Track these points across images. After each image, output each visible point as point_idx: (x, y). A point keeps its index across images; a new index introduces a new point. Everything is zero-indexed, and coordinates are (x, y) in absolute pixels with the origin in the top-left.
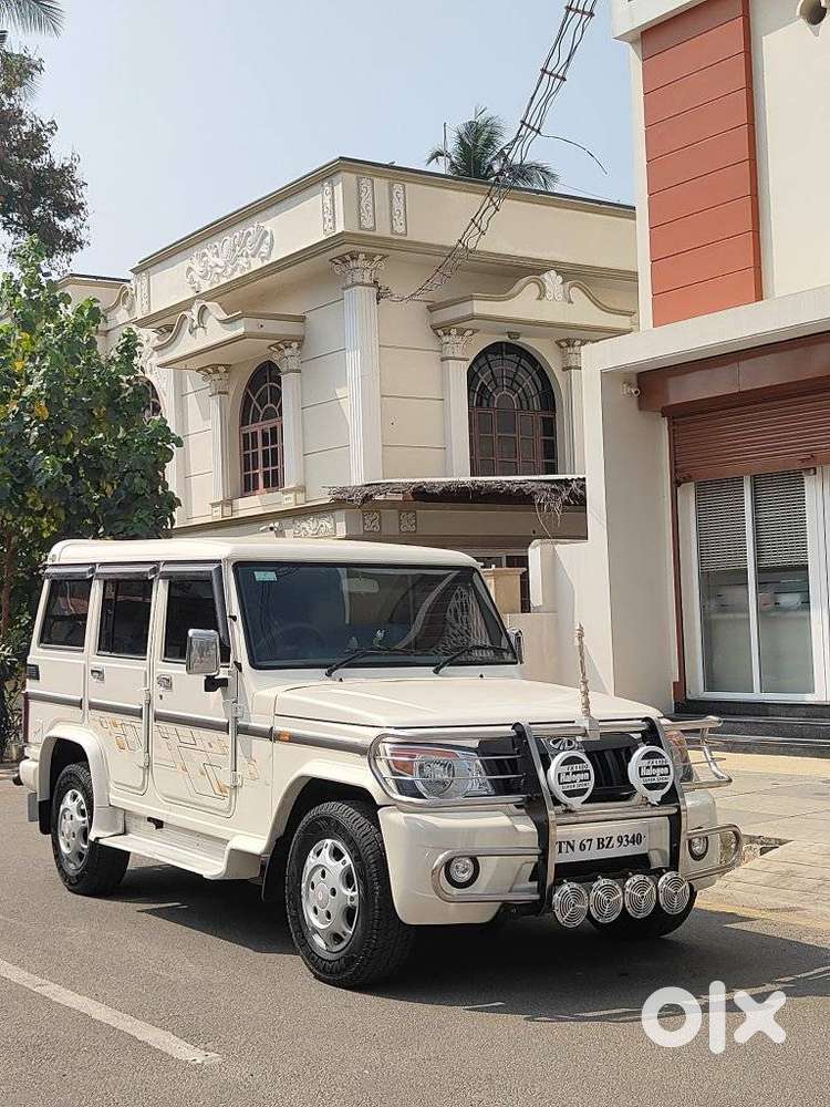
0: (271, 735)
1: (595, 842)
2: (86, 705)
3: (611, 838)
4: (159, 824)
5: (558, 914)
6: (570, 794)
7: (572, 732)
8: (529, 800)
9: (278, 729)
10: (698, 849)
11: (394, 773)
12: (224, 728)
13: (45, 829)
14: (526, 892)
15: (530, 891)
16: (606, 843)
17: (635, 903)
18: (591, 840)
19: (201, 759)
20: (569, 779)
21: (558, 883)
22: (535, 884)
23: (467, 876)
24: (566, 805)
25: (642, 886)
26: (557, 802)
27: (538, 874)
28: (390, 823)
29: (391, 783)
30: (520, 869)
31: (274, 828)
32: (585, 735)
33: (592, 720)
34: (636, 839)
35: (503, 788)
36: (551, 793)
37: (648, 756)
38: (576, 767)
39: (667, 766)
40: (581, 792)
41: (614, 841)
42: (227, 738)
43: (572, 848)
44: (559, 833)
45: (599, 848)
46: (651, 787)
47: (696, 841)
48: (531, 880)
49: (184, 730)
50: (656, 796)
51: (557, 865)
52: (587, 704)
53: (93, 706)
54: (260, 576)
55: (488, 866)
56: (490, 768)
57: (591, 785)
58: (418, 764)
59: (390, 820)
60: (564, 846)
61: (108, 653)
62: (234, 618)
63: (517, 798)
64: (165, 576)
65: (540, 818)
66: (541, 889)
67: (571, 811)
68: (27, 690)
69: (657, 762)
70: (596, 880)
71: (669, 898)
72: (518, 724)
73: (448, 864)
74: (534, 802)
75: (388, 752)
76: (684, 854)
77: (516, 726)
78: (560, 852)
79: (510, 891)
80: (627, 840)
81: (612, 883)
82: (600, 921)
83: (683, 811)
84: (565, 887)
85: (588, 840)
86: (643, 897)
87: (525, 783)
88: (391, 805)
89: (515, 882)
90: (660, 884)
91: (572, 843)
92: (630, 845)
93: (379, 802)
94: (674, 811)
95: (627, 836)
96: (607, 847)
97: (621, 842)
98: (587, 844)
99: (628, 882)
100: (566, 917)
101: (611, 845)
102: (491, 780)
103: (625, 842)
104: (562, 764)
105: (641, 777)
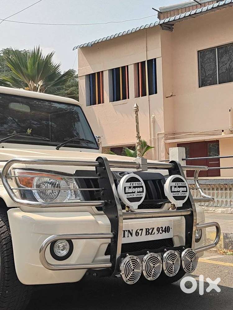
1: (144, 231)
3: (153, 229)
5: (123, 276)
6: (131, 200)
8: (106, 204)
11: (19, 186)
14: (103, 262)
15: (105, 261)
16: (150, 231)
17: (169, 268)
18: (142, 230)
20: (131, 190)
21: (123, 256)
22: (109, 257)
23: (64, 253)
24: (129, 207)
25: (172, 256)
27: (111, 250)
28: (16, 219)
29: (17, 193)
30: (99, 247)
32: (139, 167)
34: (167, 230)
35: (89, 196)
36: (120, 199)
37: (174, 180)
38: (135, 184)
39: (186, 187)
41: (155, 230)
43: (131, 234)
45: (146, 234)
46: (177, 198)
48: (106, 254)
50: (180, 203)
51: (123, 244)
55: (78, 245)
57: (143, 195)
59: (14, 215)
60: (126, 233)
63: (98, 203)
65: (113, 216)
66: (112, 260)
67: (131, 211)
69: (180, 184)
70: (146, 254)
71: (188, 264)
72: (100, 158)
73: (53, 244)
74: (109, 205)
75: (17, 174)
76: (194, 237)
77: (98, 159)
78: (124, 236)
79: (92, 262)
80: (162, 230)
81: (156, 255)
82: (149, 279)
83: (194, 213)
84: (128, 258)
85: (140, 230)
86: (173, 263)
87: (103, 194)
88: (16, 207)
89: (96, 256)
90: (182, 255)
91: (131, 231)
92: (164, 233)
93: (8, 205)
94: (189, 213)
95: (162, 228)
96: (151, 234)
97: (159, 231)
98: (140, 232)
99: (165, 255)
100: (128, 278)
101: (153, 233)
102: (81, 191)
103: (161, 231)
104: (127, 182)
105: (172, 192)
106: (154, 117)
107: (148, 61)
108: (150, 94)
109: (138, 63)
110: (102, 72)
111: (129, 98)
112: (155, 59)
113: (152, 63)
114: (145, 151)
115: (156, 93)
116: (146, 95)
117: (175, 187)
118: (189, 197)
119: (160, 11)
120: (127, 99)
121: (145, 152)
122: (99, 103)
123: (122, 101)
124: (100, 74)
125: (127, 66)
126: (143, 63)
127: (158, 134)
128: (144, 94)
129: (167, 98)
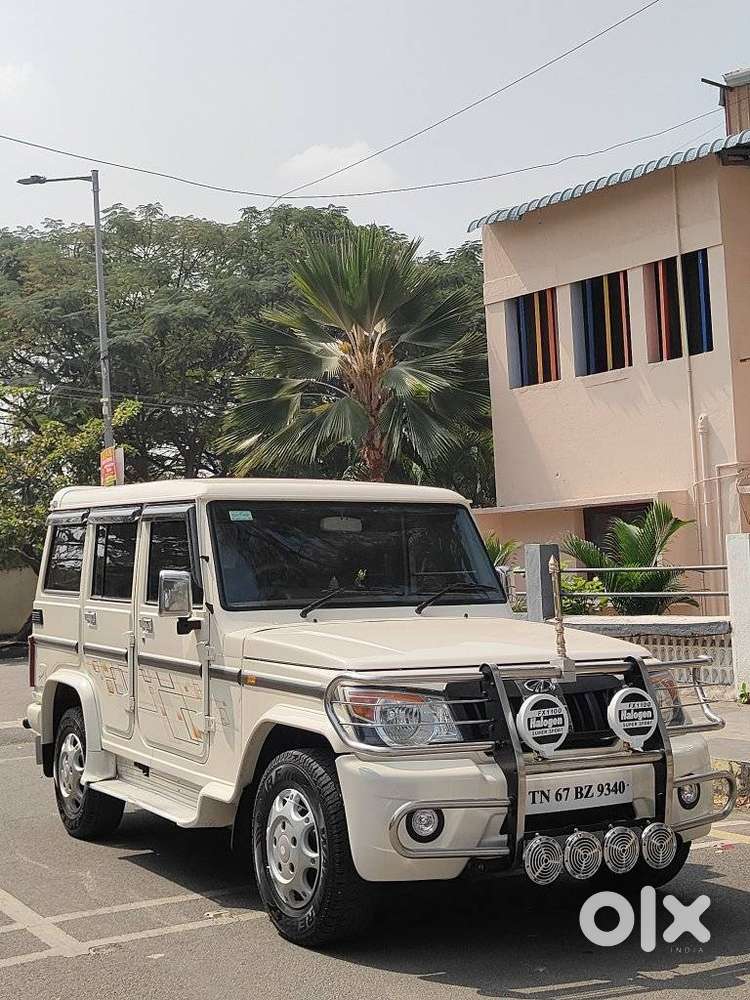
0: (239, 678)
1: (572, 792)
2: (81, 649)
3: (591, 787)
4: (146, 770)
5: (529, 870)
6: (540, 740)
7: (546, 673)
8: (497, 747)
9: (245, 672)
10: (689, 796)
11: (353, 719)
12: (197, 671)
13: (48, 773)
14: (496, 846)
15: (500, 844)
16: (584, 792)
17: (616, 857)
18: (568, 789)
19: (179, 703)
20: (539, 724)
21: (529, 837)
22: (505, 837)
23: (430, 830)
24: (538, 752)
25: (622, 838)
26: (526, 749)
27: (508, 827)
28: (350, 774)
29: (350, 730)
30: (489, 821)
31: (241, 775)
32: (559, 677)
33: (567, 661)
34: (619, 788)
35: (471, 734)
36: (520, 739)
37: (628, 699)
38: (549, 712)
39: (651, 709)
40: (554, 738)
41: (594, 790)
42: (201, 682)
43: (547, 798)
44: (530, 782)
45: (577, 797)
46: (631, 732)
47: (687, 788)
48: (502, 833)
49: (164, 674)
50: (638, 742)
51: (526, 816)
52: (562, 644)
53: (87, 650)
54: (235, 515)
55: (453, 818)
56: (457, 712)
57: (565, 731)
58: (379, 708)
59: (346, 766)
60: (538, 796)
61: (100, 597)
62: (207, 559)
63: (488, 744)
64: (147, 518)
65: (509, 766)
66: (511, 843)
67: (544, 759)
68: (33, 635)
69: (639, 705)
70: (573, 832)
71: (654, 852)
72: (484, 665)
73: (410, 815)
74: (503, 749)
75: (348, 696)
76: (672, 803)
77: (483, 667)
78: (534, 802)
79: (478, 846)
80: (608, 789)
81: (590, 836)
82: (577, 877)
83: (668, 758)
84: (537, 841)
85: (565, 789)
86: (624, 851)
87: (493, 729)
88: (349, 753)
89: (484, 836)
90: (643, 836)
91: (547, 793)
92: (612, 794)
93: (336, 749)
94: (660, 757)
95: (608, 785)
96: (586, 796)
97: (602, 792)
98: (564, 794)
99: (608, 835)
100: (537, 874)
101: (590, 794)
102: (458, 726)
103: (606, 792)
104: (533, 708)
105: (621, 721)
106: (706, 418)
107: (684, 257)
108: (692, 352)
109: (656, 263)
110: (553, 290)
111: (630, 364)
112: (704, 251)
113: (695, 263)
114: (670, 534)
115: (710, 348)
116: (681, 356)
117: (629, 711)
118: (657, 727)
119: (725, 84)
120: (627, 367)
121: (668, 536)
122: (547, 379)
123: (611, 374)
124: (547, 297)
125: (625, 272)
126: (670, 263)
127: (719, 468)
128: (675, 352)
129: (743, 363)
